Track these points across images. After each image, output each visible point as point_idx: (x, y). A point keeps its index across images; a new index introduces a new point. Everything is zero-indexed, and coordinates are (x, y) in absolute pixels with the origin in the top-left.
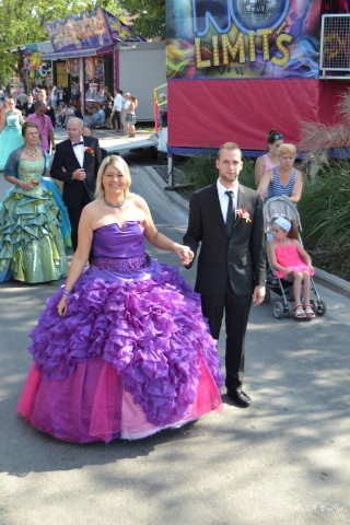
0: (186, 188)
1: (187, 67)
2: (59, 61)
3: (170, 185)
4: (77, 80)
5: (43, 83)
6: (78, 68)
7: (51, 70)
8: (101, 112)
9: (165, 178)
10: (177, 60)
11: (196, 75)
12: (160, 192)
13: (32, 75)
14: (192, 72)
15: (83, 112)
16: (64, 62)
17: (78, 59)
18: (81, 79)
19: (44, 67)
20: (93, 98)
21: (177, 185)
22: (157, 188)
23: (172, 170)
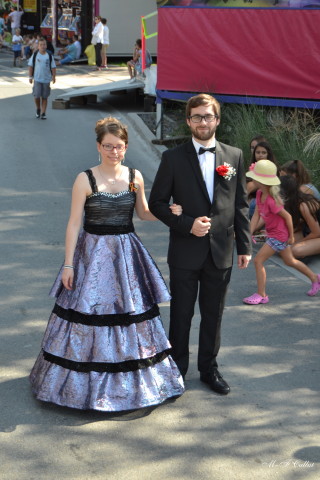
3: (159, 137)
5: (7, 6)
8: (77, 44)
9: (153, 128)
11: (192, 2)
12: (145, 146)
15: (54, 44)
20: (67, 26)
21: (168, 137)
22: (142, 141)
23: (162, 119)
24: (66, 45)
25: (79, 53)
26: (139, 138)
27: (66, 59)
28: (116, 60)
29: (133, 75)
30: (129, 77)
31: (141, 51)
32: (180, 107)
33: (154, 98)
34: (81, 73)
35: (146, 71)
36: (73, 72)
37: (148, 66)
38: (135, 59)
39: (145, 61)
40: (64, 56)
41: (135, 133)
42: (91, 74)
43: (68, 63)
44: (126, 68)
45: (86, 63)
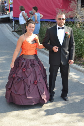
0: (20, 31)
3: (14, 30)
9: (12, 28)
21: (16, 30)
22: (10, 31)
23: (14, 25)
26: (9, 30)
41: (8, 29)
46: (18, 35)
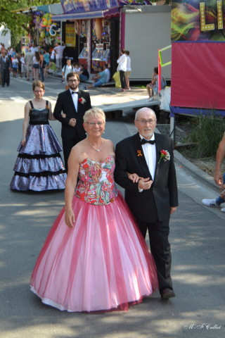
0: (187, 147)
1: (191, 31)
2: (68, 22)
4: (84, 39)
5: (53, 42)
6: (86, 29)
7: (60, 30)
8: (107, 71)
10: (181, 23)
11: (199, 38)
13: (42, 35)
14: (196, 35)
15: (89, 70)
16: (73, 23)
17: (86, 20)
18: (88, 39)
19: (54, 28)
20: (99, 57)
21: (179, 144)
23: (175, 129)
24: (98, 72)
25: (108, 78)
27: (98, 82)
28: (137, 84)
29: (151, 95)
30: (148, 97)
31: (158, 76)
32: (189, 120)
33: (168, 113)
34: (110, 93)
35: (161, 92)
36: (103, 93)
37: (163, 88)
38: (153, 82)
39: (161, 84)
40: (96, 80)
42: (119, 94)
43: (100, 86)
44: (146, 90)
45: (114, 86)
46: (185, 159)
